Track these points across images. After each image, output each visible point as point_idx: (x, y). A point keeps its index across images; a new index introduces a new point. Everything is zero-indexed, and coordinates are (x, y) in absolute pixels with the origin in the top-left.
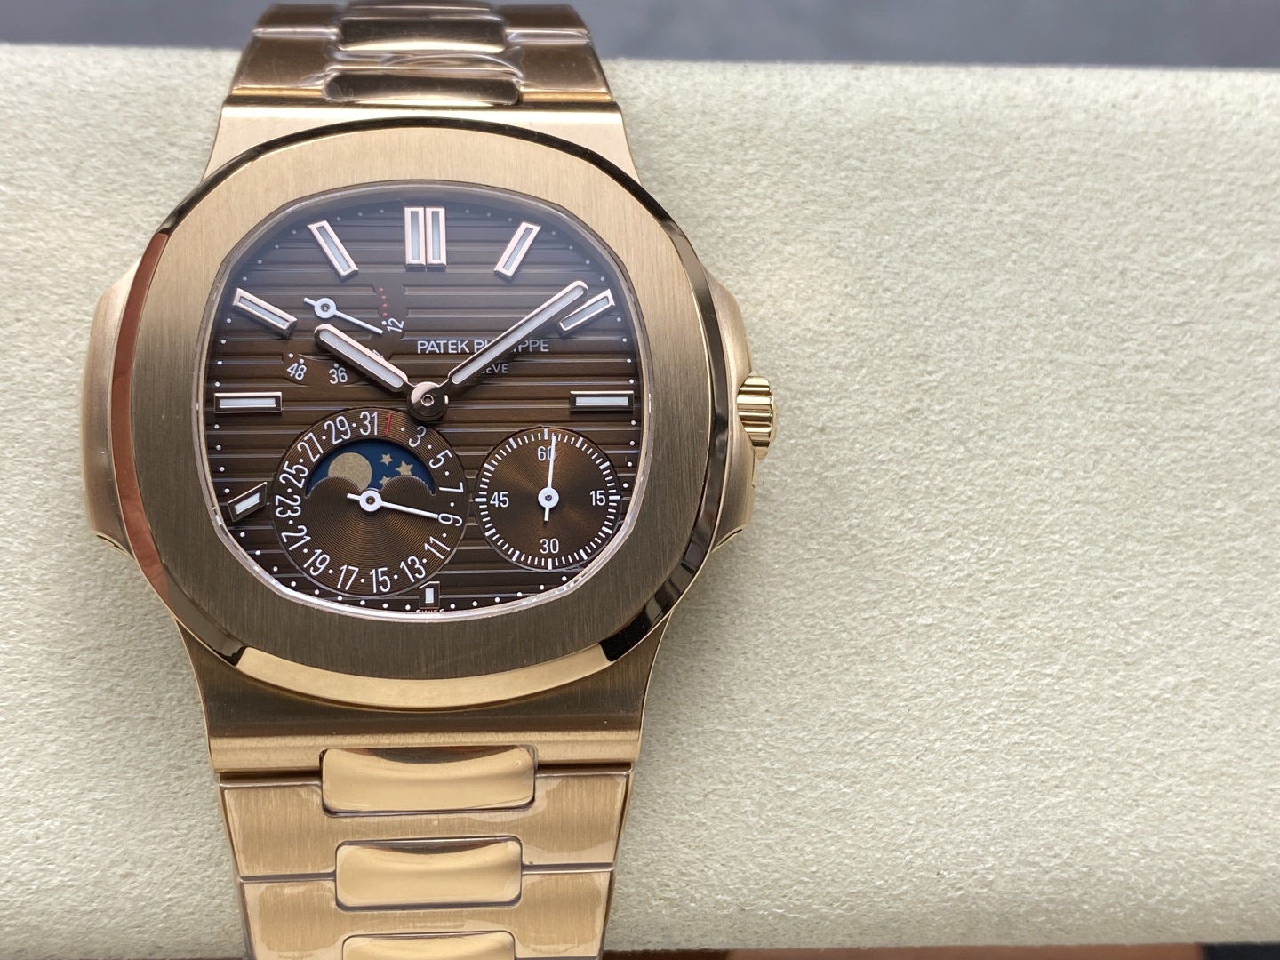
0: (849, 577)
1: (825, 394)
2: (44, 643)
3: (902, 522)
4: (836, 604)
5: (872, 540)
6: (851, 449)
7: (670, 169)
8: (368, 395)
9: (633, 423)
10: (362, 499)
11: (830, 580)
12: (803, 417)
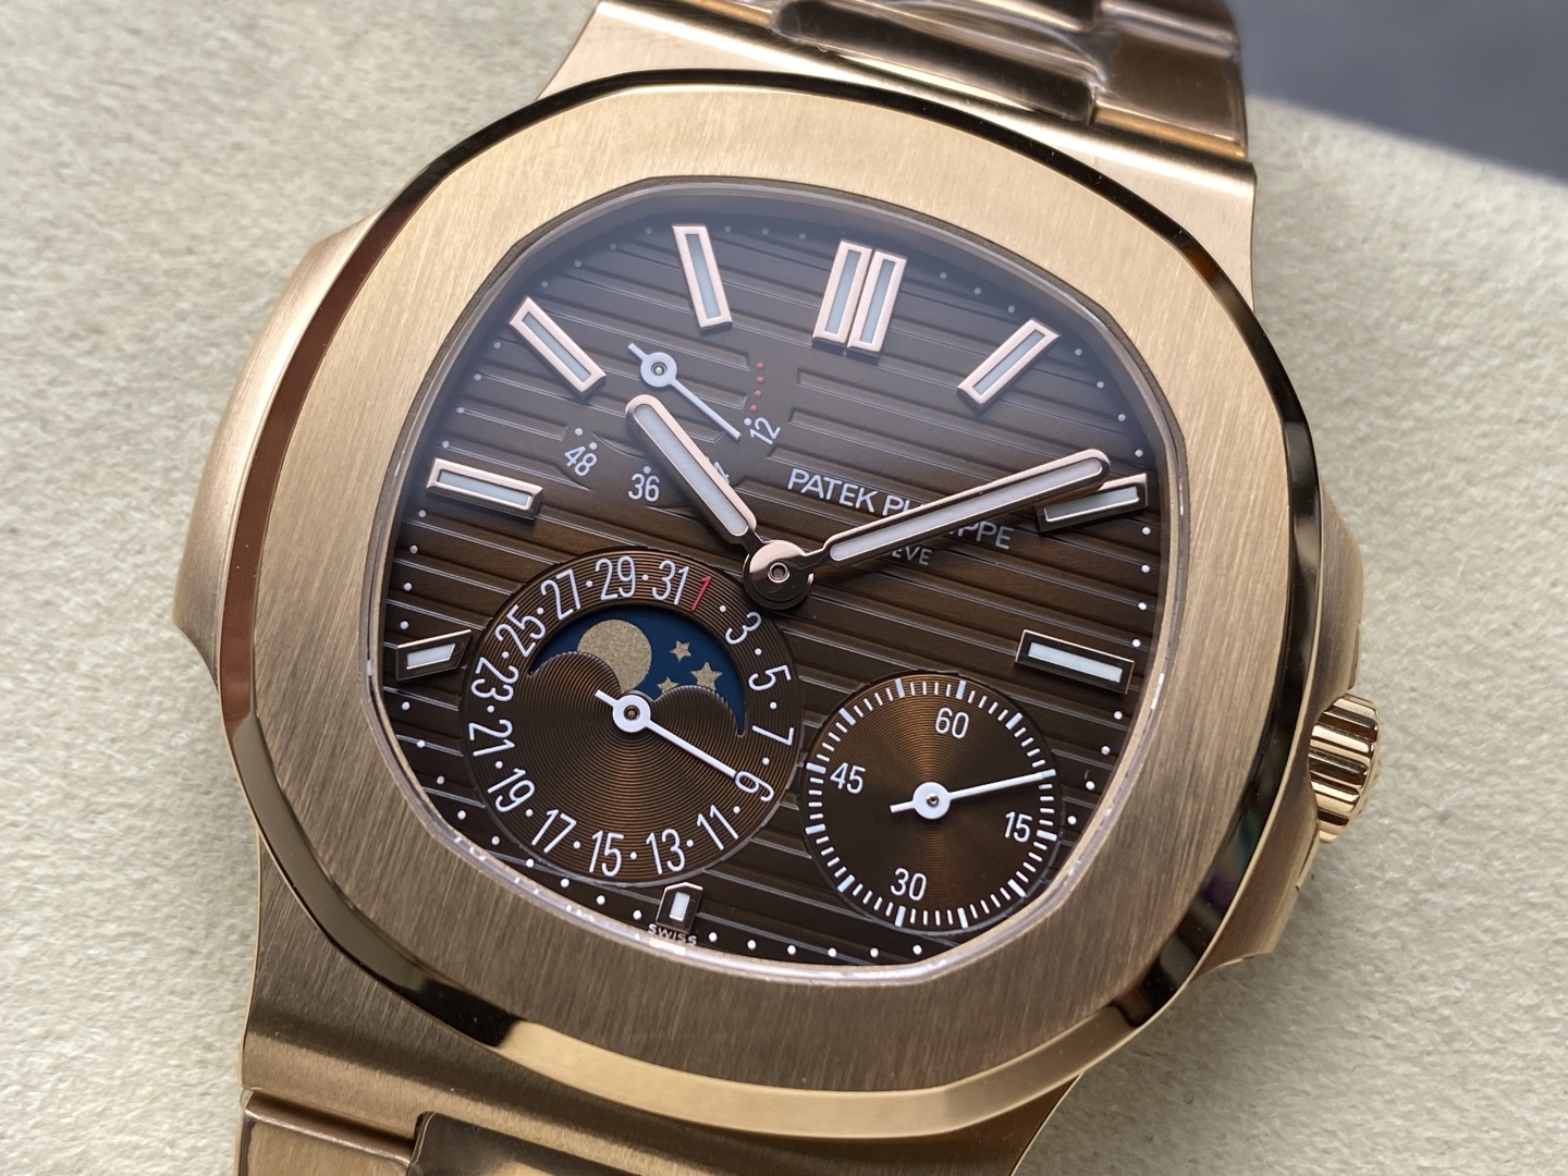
0: (1415, 1087)
1: (1466, 758)
2: (65, 776)
3: (1538, 1019)
4: (1379, 1127)
5: (1474, 1034)
6: (1484, 866)
7: (1306, 302)
8: (685, 536)
9: (1118, 715)
10: (618, 707)
11: (1380, 1082)
12: (1415, 784)
